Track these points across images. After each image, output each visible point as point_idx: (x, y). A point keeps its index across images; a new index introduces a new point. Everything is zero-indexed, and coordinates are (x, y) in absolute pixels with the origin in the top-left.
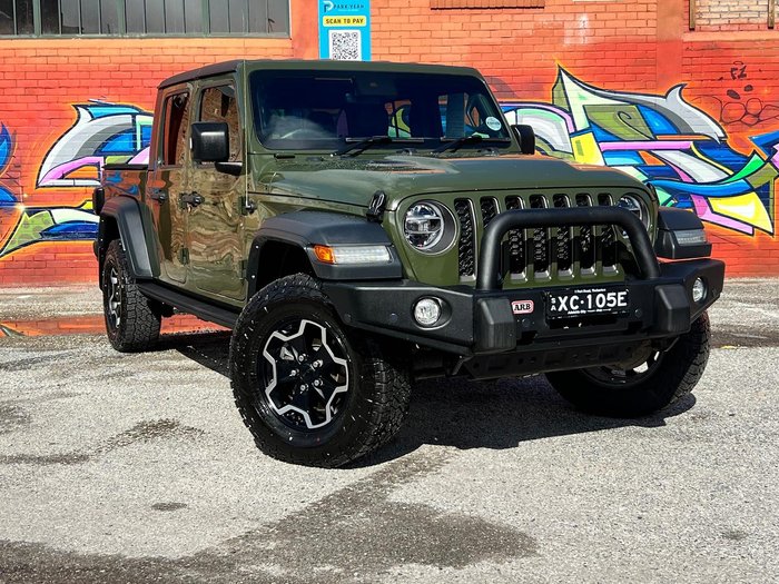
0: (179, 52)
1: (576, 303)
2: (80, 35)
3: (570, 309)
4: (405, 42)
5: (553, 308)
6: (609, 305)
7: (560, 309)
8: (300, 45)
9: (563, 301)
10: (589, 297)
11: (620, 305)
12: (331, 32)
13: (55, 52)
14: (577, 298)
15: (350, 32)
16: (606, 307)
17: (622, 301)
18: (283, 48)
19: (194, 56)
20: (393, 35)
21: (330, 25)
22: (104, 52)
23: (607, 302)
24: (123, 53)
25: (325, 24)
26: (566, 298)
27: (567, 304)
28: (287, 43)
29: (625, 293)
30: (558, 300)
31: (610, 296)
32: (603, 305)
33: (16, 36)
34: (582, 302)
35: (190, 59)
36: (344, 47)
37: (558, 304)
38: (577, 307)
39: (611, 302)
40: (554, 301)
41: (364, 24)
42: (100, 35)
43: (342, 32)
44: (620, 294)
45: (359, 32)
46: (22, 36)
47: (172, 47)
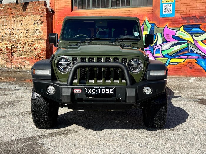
0: (123, 12)
1: (94, 91)
2: (101, 8)
3: (92, 93)
4: (185, 7)
5: (86, 92)
6: (106, 92)
7: (89, 92)
8: (155, 9)
9: (90, 90)
10: (99, 90)
11: (110, 93)
12: (164, 5)
13: (94, 13)
14: (95, 90)
15: (169, 4)
16: (105, 93)
17: (111, 92)
18: (150, 10)
19: (127, 13)
20: (182, 5)
21: (163, 3)
22: (105, 12)
23: (106, 91)
24: (110, 12)
25: (162, 2)
26: (91, 89)
27: (91, 91)
28: (151, 8)
29: (113, 89)
30: (88, 90)
31: (107, 90)
32: (104, 92)
33: (86, 9)
34: (97, 91)
35: (126, 14)
36: (167, 8)
37: (88, 91)
38: (95, 92)
39: (107, 92)
40: (86, 90)
41: (173, 2)
42: (105, 8)
43: (167, 4)
44: (110, 89)
45: (172, 4)
46: (88, 9)
47: (122, 11)
